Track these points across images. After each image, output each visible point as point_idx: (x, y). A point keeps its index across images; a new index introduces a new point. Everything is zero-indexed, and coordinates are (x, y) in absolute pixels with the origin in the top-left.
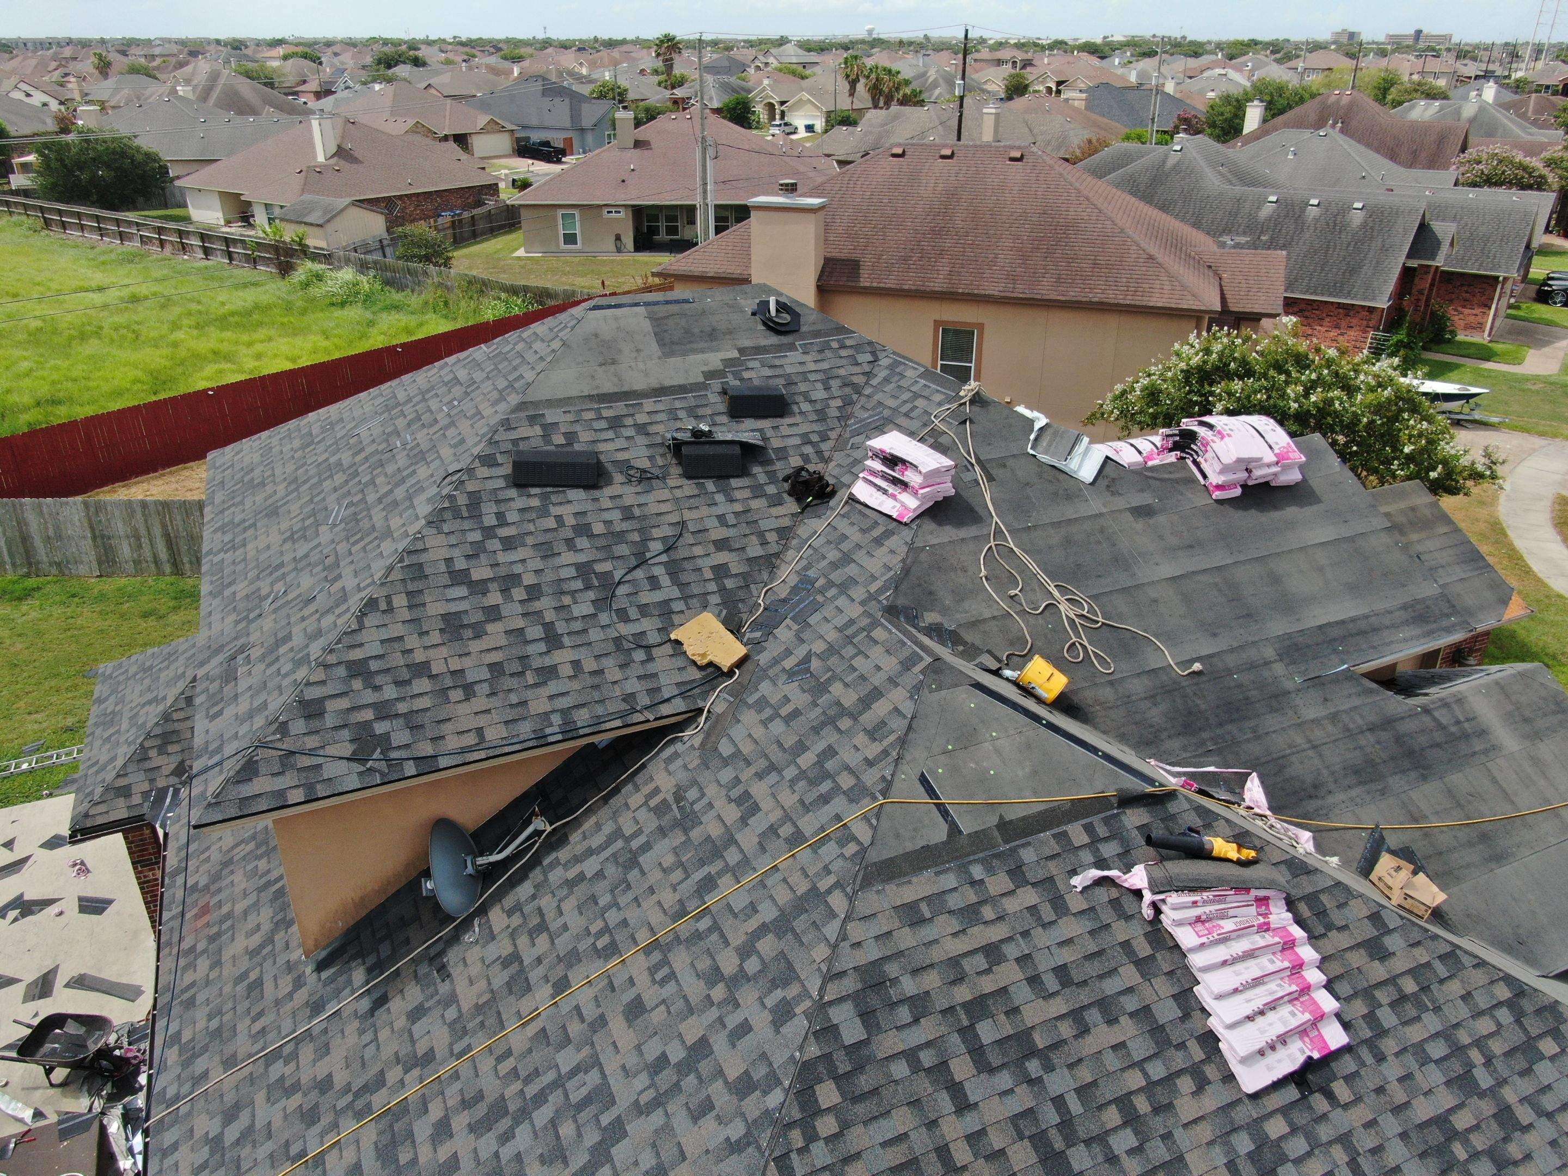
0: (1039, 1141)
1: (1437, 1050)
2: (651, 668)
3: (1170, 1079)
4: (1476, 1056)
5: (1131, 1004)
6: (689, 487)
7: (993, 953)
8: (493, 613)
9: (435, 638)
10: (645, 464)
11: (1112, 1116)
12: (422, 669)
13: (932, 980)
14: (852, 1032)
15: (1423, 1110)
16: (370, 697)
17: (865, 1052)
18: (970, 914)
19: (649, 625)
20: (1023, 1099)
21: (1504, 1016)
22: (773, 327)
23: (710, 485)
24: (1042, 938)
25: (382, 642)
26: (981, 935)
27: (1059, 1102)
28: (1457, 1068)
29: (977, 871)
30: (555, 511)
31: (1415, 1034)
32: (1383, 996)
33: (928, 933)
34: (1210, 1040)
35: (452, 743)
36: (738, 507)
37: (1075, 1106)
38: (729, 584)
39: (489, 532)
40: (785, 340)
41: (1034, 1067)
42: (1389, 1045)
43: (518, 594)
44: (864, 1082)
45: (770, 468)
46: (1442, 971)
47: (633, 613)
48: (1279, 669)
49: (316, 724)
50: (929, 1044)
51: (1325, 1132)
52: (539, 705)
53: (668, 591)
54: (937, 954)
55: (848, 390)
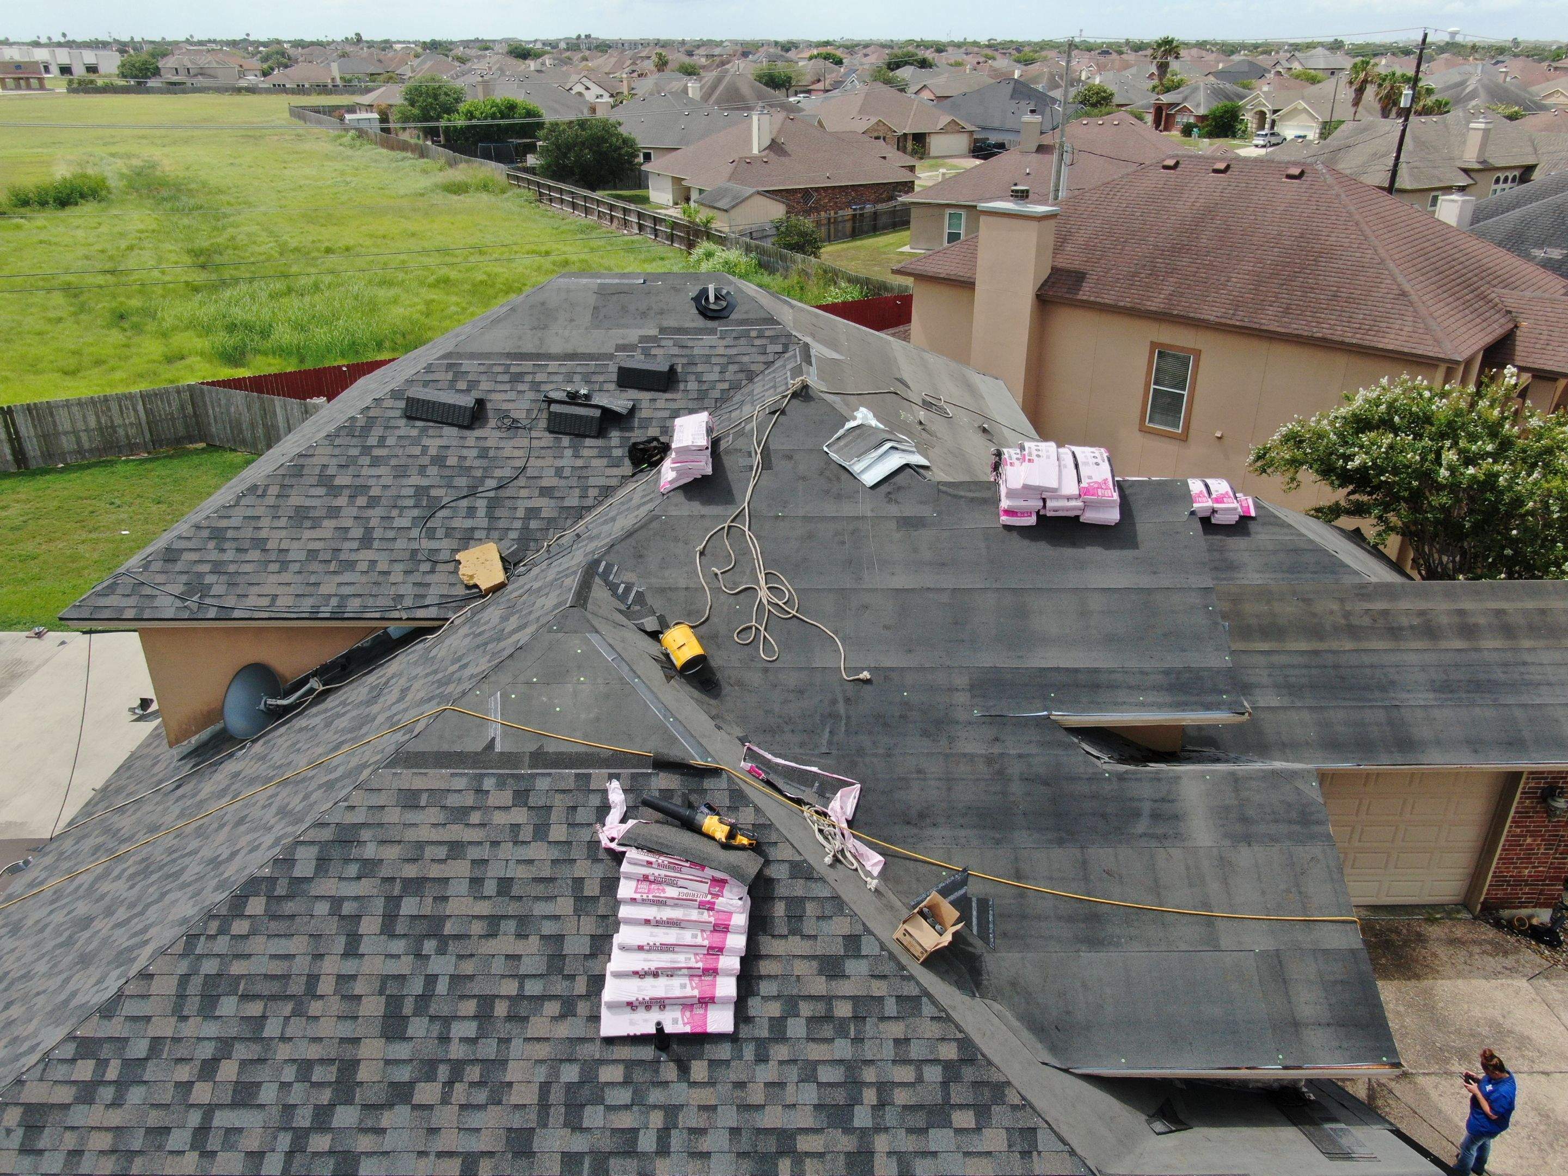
0: (394, 1002)
1: (827, 1074)
2: (429, 579)
3: (543, 998)
4: (870, 1096)
5: (549, 928)
6: (548, 439)
7: (456, 849)
8: (334, 512)
9: (283, 522)
10: (520, 415)
11: (469, 1008)
12: (260, 544)
13: (391, 853)
14: (304, 867)
15: (772, 1118)
16: (214, 556)
17: (305, 886)
18: (460, 814)
19: (445, 544)
20: (404, 966)
21: (933, 1074)
22: (706, 313)
23: (566, 441)
24: (507, 851)
25: (245, 517)
26: (456, 832)
27: (431, 980)
28: (840, 1097)
29: (488, 784)
30: (426, 441)
31: (815, 1052)
32: (806, 1009)
33: (411, 816)
34: (597, 982)
35: (251, 601)
36: (579, 463)
37: (442, 987)
38: (533, 524)
39: (366, 450)
40: (710, 324)
41: (429, 946)
42: (780, 1052)
43: (361, 501)
44: (289, 907)
45: (627, 434)
46: (891, 1008)
47: (440, 533)
48: (961, 698)
49: (170, 566)
50: (356, 898)
51: (656, 1096)
52: (328, 588)
53: (481, 520)
54: (411, 835)
55: (742, 376)
